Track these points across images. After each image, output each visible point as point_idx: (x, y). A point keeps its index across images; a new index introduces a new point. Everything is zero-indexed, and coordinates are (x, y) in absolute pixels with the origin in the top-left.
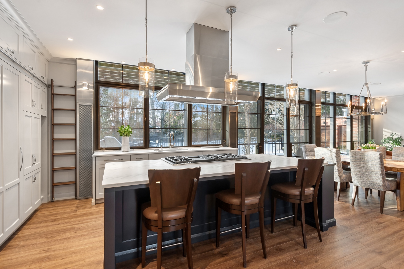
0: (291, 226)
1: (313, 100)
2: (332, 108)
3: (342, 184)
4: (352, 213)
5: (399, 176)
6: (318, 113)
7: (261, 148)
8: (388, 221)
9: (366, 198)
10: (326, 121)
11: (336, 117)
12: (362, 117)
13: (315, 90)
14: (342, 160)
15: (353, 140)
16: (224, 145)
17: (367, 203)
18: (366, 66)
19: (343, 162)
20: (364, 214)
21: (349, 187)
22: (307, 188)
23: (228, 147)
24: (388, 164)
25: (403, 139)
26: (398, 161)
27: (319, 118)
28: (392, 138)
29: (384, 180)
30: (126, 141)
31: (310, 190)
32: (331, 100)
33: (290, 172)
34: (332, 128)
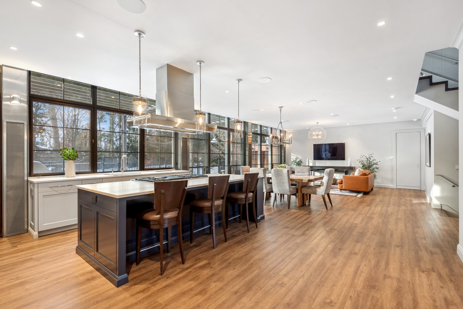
0: (238, 223)
1: (246, 130)
2: (259, 137)
3: (267, 193)
4: (273, 211)
5: (297, 185)
6: (250, 140)
7: (207, 171)
8: (292, 212)
9: (281, 202)
10: (256, 148)
11: (262, 144)
12: (278, 145)
13: (248, 122)
14: (267, 176)
15: (273, 163)
16: (176, 168)
17: (281, 204)
18: (281, 110)
19: (267, 177)
20: (280, 211)
21: (271, 197)
22: (249, 193)
23: (180, 170)
24: (293, 177)
25: (302, 162)
26: (298, 175)
27: (250, 145)
28: (296, 161)
29: (290, 188)
30: (71, 165)
31: (251, 195)
32: (258, 130)
33: (237, 184)
34: (259, 153)
